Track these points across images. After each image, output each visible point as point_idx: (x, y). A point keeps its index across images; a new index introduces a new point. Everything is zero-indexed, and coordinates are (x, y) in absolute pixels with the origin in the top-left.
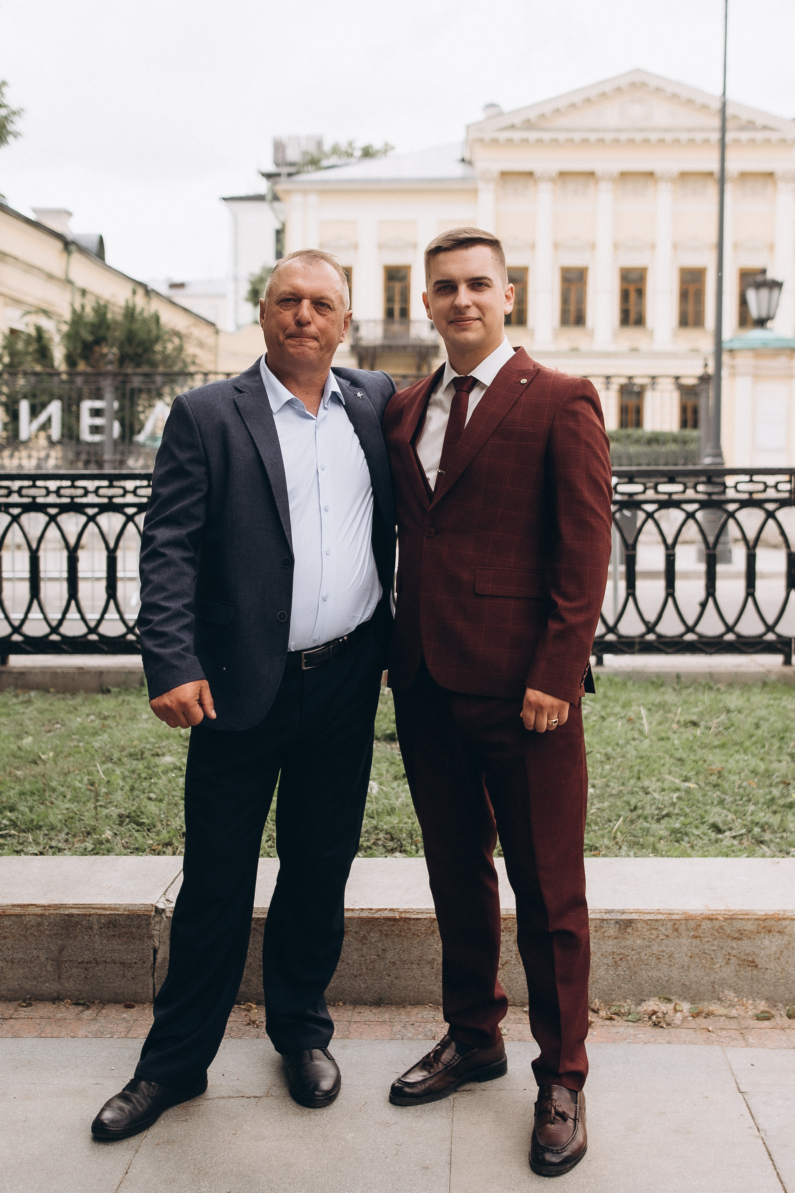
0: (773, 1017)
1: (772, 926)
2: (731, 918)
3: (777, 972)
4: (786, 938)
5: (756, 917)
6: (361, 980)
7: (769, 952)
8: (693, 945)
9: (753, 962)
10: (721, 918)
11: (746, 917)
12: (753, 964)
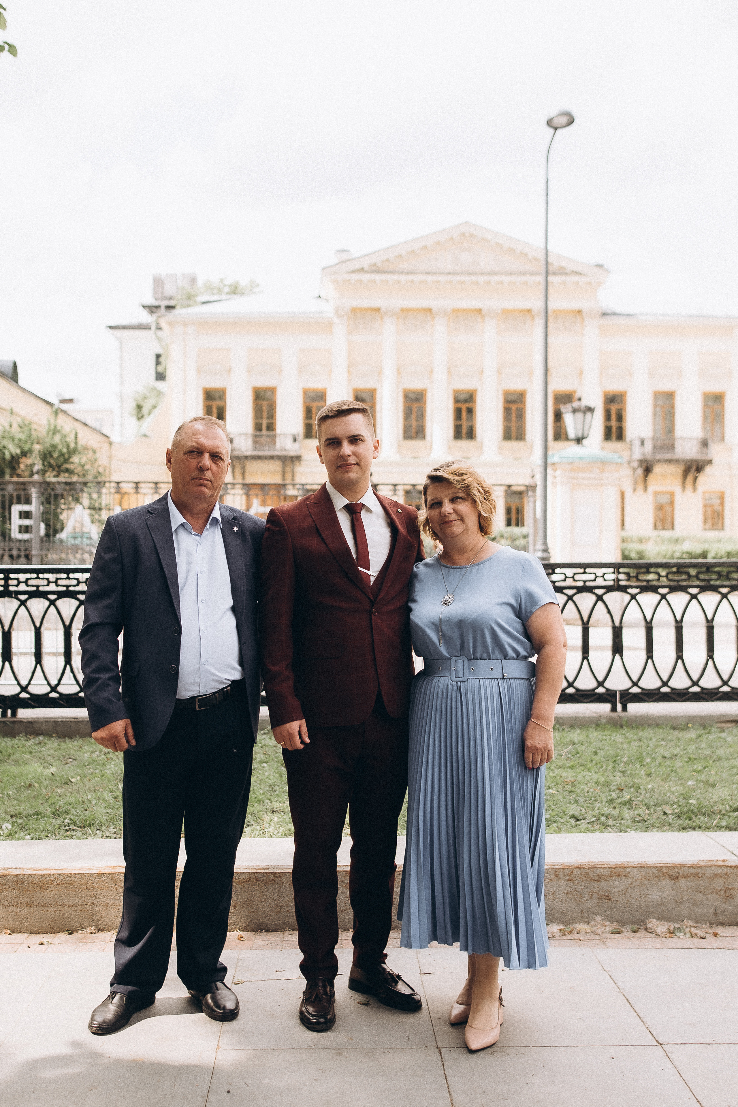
0: (622, 931)
1: (620, 872)
2: (593, 868)
3: (624, 903)
4: (630, 880)
5: (610, 866)
6: (346, 913)
7: (618, 890)
8: (569, 886)
9: (608, 896)
10: (586, 867)
11: (603, 866)
12: (608, 898)
